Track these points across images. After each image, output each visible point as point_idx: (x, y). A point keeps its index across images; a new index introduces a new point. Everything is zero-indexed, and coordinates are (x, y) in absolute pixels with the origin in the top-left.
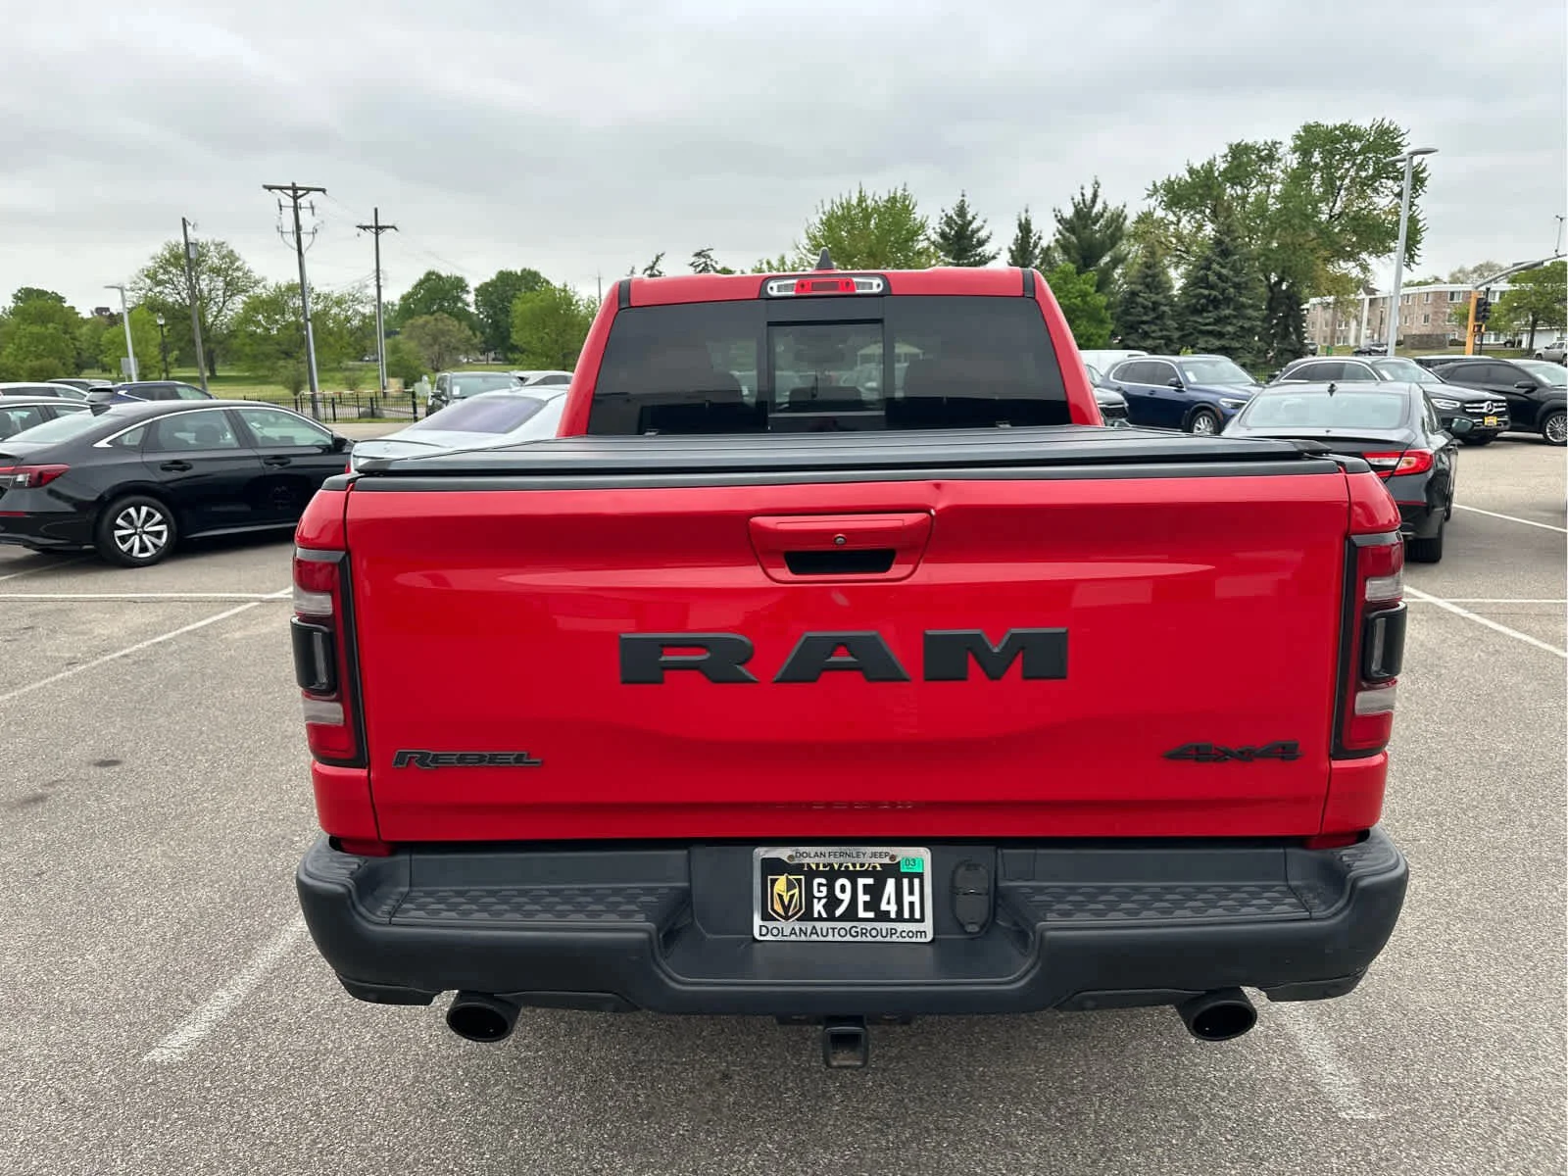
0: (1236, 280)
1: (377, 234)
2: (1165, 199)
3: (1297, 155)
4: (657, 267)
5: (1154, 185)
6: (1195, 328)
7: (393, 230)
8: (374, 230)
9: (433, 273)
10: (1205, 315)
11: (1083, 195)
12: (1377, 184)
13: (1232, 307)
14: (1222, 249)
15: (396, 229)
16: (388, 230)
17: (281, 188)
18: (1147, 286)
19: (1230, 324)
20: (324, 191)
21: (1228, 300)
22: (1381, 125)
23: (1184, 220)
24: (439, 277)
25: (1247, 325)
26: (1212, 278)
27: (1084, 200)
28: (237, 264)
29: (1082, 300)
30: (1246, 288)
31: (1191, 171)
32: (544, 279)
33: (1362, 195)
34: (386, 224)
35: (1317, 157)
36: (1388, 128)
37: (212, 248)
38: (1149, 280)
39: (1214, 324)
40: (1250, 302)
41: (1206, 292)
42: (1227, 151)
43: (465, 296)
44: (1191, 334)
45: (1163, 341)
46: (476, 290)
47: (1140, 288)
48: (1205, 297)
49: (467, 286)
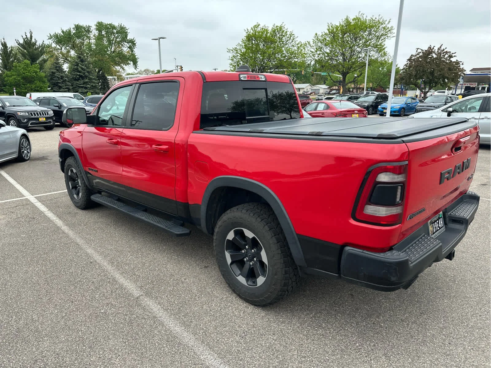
0: (88, 70)
2: (55, 40)
3: (98, 31)
5: (50, 35)
6: (77, 86)
10: (79, 81)
11: (26, 36)
12: (122, 43)
13: (88, 79)
14: (81, 59)
18: (57, 70)
19: (88, 84)
21: (86, 77)
22: (121, 26)
23: (63, 48)
25: (94, 85)
26: (80, 69)
27: (27, 37)
29: (36, 74)
30: (91, 73)
31: (63, 32)
33: (119, 47)
35: (103, 33)
36: (123, 27)
38: (58, 68)
39: (83, 84)
40: (93, 77)
41: (79, 74)
42: (74, 27)
44: (76, 87)
45: (67, 90)
47: (55, 71)
48: (78, 75)
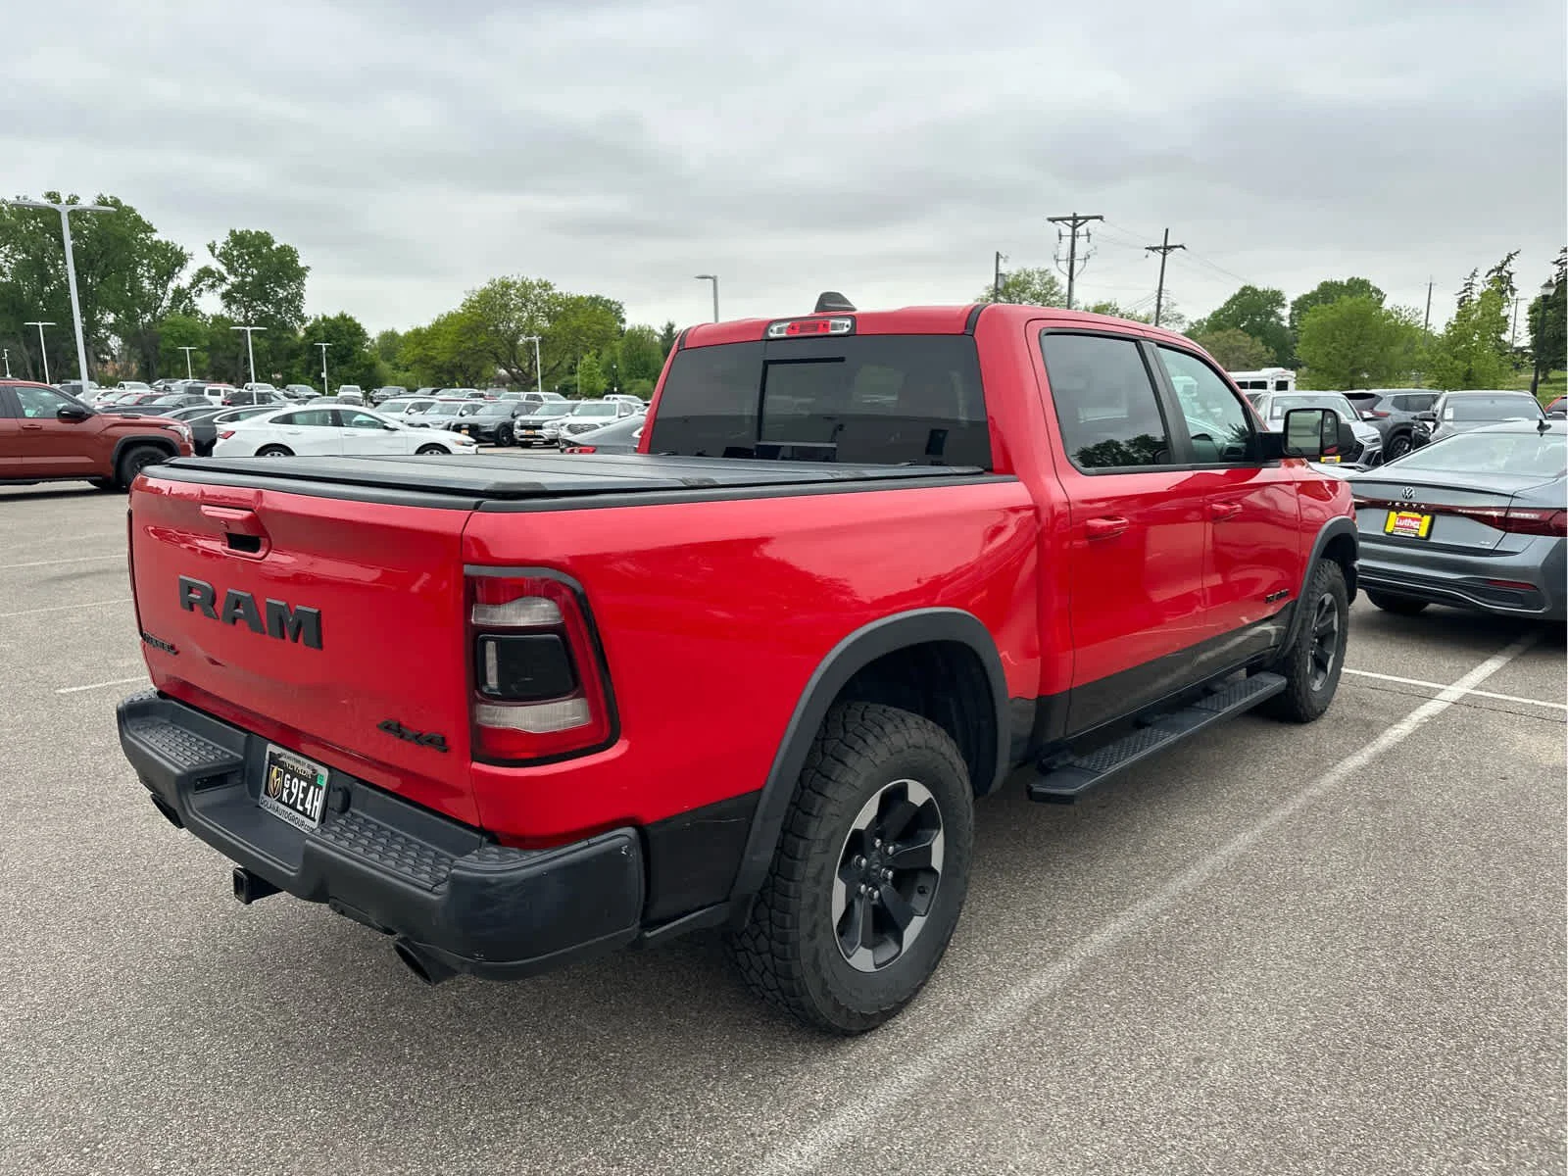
1: (1164, 254)
4: (1507, 268)
7: (1181, 249)
8: (1162, 250)
9: (1249, 288)
15: (1184, 248)
16: (1177, 249)
17: (1062, 219)
20: (1101, 218)
24: (1255, 291)
28: (1055, 290)
32: (1375, 288)
34: (1174, 244)
37: (1037, 276)
43: (1279, 310)
46: (1293, 303)
49: (1284, 299)
